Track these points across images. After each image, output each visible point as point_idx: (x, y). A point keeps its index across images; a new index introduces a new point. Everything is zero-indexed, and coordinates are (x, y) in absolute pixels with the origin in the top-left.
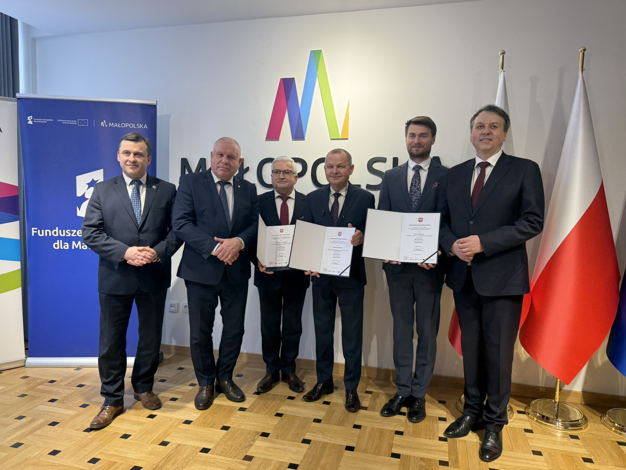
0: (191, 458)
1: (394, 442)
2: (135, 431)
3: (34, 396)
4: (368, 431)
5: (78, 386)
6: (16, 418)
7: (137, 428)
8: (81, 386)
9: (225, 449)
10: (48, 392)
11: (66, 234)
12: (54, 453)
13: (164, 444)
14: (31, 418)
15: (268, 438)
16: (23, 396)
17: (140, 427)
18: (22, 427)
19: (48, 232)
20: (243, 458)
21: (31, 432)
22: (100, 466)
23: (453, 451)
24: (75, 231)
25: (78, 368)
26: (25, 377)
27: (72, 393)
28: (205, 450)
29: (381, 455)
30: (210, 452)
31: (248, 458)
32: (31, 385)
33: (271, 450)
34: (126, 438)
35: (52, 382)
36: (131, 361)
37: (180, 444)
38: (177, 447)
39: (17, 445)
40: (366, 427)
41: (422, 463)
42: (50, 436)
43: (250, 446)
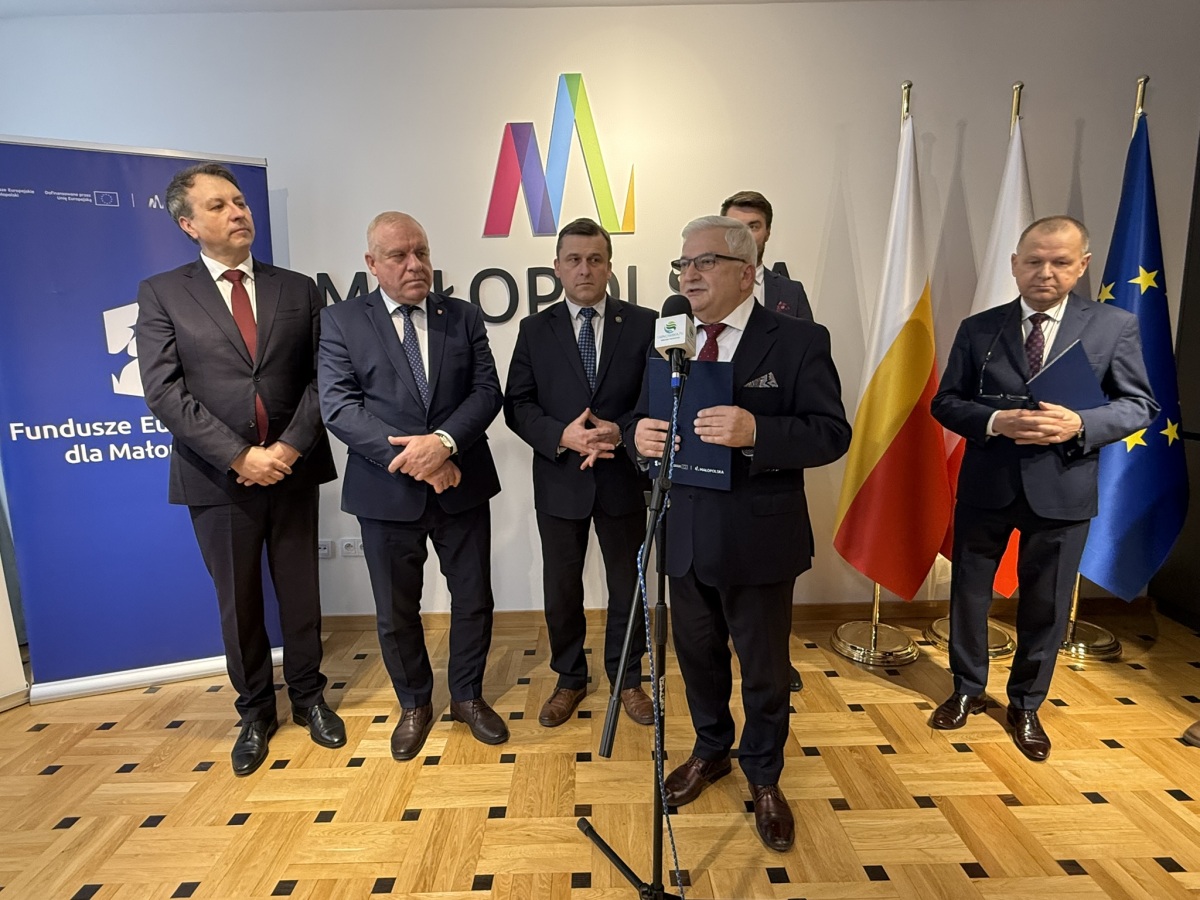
0: (480, 834)
2: (338, 802)
3: (80, 767)
5: (170, 727)
6: (58, 828)
7: (340, 793)
8: (175, 725)
9: (531, 801)
10: (109, 752)
12: (185, 890)
13: (412, 816)
14: (92, 819)
15: (591, 762)
16: (51, 770)
17: (345, 791)
18: (80, 844)
24: (113, 424)
25: (152, 689)
26: (39, 728)
27: (164, 745)
28: (498, 812)
30: (508, 813)
31: (581, 811)
32: (61, 742)
34: (329, 820)
35: (107, 726)
37: (443, 810)
38: (440, 817)
39: (87, 892)
42: (157, 851)
43: (573, 784)
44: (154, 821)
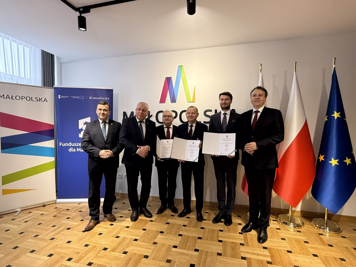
0: (130, 243)
1: (219, 235)
2: (104, 232)
3: (60, 216)
4: (207, 230)
5: (79, 212)
6: (52, 227)
7: (105, 230)
8: (80, 211)
9: (144, 239)
10: (66, 214)
11: (74, 145)
12: (69, 242)
13: (118, 237)
14: (59, 226)
15: (163, 234)
16: (55, 216)
17: (107, 230)
18: (54, 230)
19: (67, 144)
20: (152, 243)
21: (59, 233)
22: (89, 248)
23: (245, 238)
24: (78, 144)
25: (79, 204)
26: (56, 208)
27: (77, 215)
28: (136, 240)
29: (214, 241)
30: (138, 241)
31: (155, 243)
32: (59, 211)
33: (165, 239)
34: (101, 235)
35: (68, 210)
36: (102, 200)
37: (125, 237)
38: (123, 239)
39: (52, 239)
40: (206, 228)
41: (232, 244)
42: (67, 234)
43: (156, 237)
44: (69, 229)
